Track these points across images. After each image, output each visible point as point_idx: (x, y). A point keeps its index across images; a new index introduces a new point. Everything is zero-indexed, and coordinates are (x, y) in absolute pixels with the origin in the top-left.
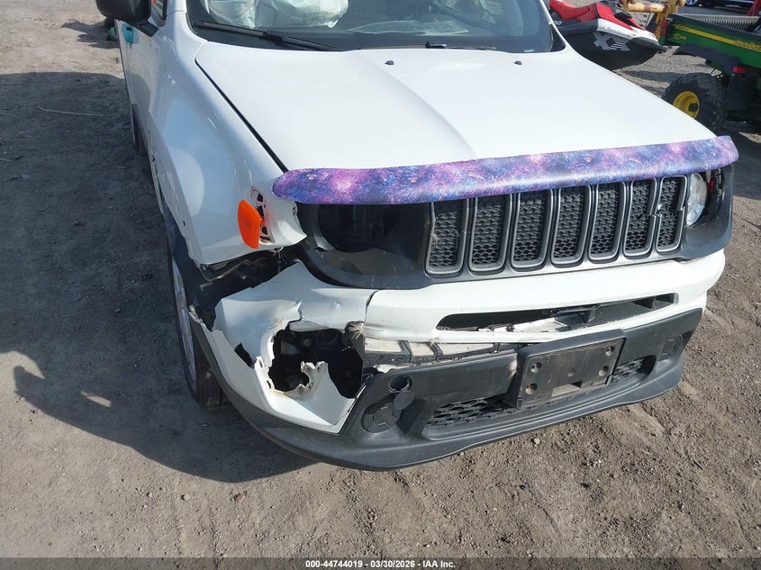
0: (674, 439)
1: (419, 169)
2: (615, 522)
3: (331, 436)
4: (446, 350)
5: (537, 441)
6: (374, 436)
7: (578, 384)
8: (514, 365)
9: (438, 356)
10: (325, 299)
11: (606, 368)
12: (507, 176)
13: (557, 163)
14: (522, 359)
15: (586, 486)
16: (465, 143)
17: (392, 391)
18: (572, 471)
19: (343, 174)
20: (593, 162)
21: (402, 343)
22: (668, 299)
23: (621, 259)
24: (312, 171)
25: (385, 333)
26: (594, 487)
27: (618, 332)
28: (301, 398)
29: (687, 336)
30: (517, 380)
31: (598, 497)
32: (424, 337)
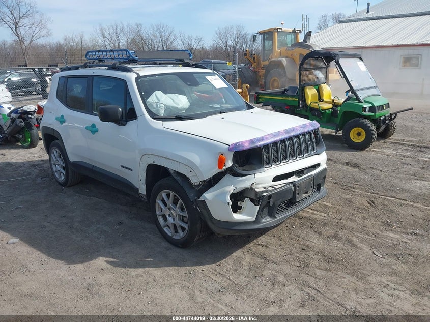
0: (331, 216)
1: (260, 138)
2: (329, 237)
3: (253, 222)
4: (277, 187)
5: (294, 227)
6: (263, 220)
7: (307, 193)
8: (293, 187)
9: (275, 189)
10: (241, 181)
11: (312, 187)
12: (279, 136)
13: (287, 132)
14: (294, 185)
15: (316, 232)
16: (263, 131)
17: (268, 201)
18: (309, 230)
19: (245, 142)
20: (294, 130)
21: (264, 188)
22: (318, 165)
23: (298, 158)
24: (237, 143)
25: (260, 186)
26: (317, 232)
27: (312, 175)
28: (240, 213)
29: (324, 178)
30: (295, 191)
31: (320, 233)
32: (270, 184)
